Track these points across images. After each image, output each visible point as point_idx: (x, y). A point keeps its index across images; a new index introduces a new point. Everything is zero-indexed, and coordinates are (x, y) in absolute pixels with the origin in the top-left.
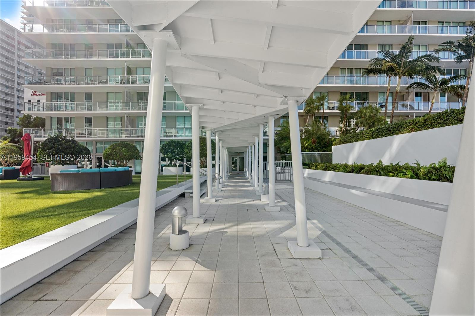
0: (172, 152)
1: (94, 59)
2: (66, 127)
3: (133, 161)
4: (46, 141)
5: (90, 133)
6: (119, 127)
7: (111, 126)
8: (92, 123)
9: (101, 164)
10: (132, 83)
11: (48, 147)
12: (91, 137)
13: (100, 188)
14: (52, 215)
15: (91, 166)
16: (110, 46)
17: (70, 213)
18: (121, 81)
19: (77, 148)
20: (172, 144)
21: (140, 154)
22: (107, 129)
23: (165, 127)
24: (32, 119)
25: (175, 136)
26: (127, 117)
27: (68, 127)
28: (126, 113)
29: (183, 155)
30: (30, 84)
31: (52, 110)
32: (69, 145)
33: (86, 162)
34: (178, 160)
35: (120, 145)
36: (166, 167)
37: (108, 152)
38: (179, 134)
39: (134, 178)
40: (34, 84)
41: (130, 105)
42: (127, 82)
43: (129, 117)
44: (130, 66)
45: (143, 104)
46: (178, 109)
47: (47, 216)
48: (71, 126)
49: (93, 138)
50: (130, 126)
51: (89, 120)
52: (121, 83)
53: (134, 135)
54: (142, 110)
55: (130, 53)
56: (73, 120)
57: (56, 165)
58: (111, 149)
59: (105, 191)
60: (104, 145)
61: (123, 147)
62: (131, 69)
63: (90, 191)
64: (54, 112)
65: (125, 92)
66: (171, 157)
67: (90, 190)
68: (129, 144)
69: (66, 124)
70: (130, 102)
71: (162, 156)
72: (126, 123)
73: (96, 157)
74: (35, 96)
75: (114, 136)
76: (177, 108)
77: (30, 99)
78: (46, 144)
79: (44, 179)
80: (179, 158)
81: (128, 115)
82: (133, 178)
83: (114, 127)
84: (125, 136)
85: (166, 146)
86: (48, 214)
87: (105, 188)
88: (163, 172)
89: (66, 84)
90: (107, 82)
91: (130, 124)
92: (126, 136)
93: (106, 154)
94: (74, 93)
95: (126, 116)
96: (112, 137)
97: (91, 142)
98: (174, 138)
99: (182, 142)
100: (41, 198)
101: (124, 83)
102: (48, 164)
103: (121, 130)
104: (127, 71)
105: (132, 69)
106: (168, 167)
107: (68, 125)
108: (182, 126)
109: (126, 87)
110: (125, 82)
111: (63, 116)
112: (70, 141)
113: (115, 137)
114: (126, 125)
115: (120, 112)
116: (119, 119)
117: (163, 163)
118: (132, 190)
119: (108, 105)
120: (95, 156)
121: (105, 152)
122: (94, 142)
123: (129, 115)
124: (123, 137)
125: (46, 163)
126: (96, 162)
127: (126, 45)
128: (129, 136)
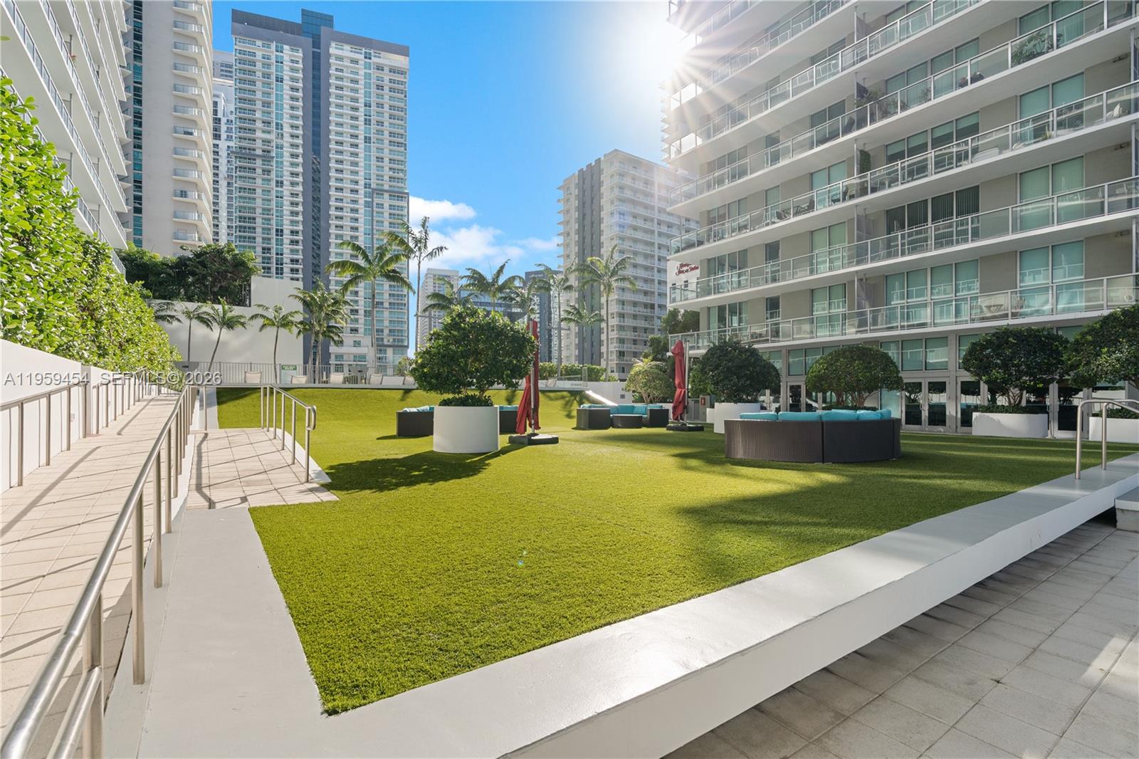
0: (1005, 366)
1: (783, 162)
2: (732, 324)
3: (876, 393)
4: (707, 354)
5: (776, 333)
6: (839, 310)
7: (820, 310)
8: (780, 310)
9: (799, 401)
10: (874, 190)
11: (710, 366)
12: (779, 341)
13: (823, 462)
14: (751, 523)
15: (777, 405)
16: (816, 119)
17: (789, 524)
18: (845, 194)
19: (761, 366)
20: (1007, 342)
21: (900, 375)
22: (813, 318)
23: (977, 293)
24: (680, 317)
25: (1014, 315)
26: (860, 280)
27: (735, 324)
28: (857, 272)
29: (1052, 373)
30: (678, 251)
31: (709, 294)
32: (746, 359)
33: (766, 397)
34: (1025, 392)
35: (847, 353)
36: (982, 412)
37: (819, 372)
38: (1034, 309)
39: (905, 442)
40: (683, 249)
41: (867, 250)
42: (859, 191)
43: (866, 279)
44: (866, 149)
45: (903, 241)
46: (1023, 229)
47: (744, 523)
48: (740, 321)
49: (783, 343)
50: (867, 303)
51: (773, 304)
52: (844, 199)
53: (881, 327)
54: (903, 254)
55: (867, 114)
56: (744, 307)
57: (723, 401)
58: (826, 365)
59: (840, 472)
60: (806, 356)
61: (855, 358)
62: (870, 153)
63: (800, 466)
64: (712, 297)
65: (854, 218)
66: (1003, 382)
67: (801, 464)
68: (870, 350)
69: (732, 318)
70: (869, 241)
71: (967, 377)
72: (858, 296)
73: (789, 384)
74: (682, 275)
75: (828, 334)
76: (1022, 224)
77: (674, 283)
78: (708, 359)
79: (705, 429)
80: (1035, 384)
81: (862, 277)
82: (901, 441)
83: (827, 312)
84: (854, 330)
85: (984, 347)
86: (743, 517)
87: (833, 463)
88: (970, 425)
89: (733, 235)
90: (811, 207)
91: (868, 298)
92: (857, 332)
93: (815, 377)
94: (746, 250)
95: (858, 280)
96: (824, 336)
97: (778, 351)
98: (1011, 322)
99: (1045, 333)
100: (714, 472)
101: (852, 197)
102: (704, 399)
103: (844, 317)
104: (859, 162)
105: (871, 155)
106: (992, 412)
107: (735, 319)
108: (1041, 280)
109: (856, 205)
110: (854, 192)
111: (726, 303)
112: (747, 350)
113: (830, 336)
114: (858, 303)
115: (842, 271)
116: (840, 290)
117: (971, 400)
118: (915, 477)
119: (814, 261)
120: (787, 382)
121: (812, 372)
122: (784, 351)
123: (865, 274)
124: (851, 334)
125: (702, 398)
126: (788, 396)
127: (857, 96)
128: (867, 330)
